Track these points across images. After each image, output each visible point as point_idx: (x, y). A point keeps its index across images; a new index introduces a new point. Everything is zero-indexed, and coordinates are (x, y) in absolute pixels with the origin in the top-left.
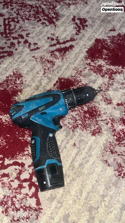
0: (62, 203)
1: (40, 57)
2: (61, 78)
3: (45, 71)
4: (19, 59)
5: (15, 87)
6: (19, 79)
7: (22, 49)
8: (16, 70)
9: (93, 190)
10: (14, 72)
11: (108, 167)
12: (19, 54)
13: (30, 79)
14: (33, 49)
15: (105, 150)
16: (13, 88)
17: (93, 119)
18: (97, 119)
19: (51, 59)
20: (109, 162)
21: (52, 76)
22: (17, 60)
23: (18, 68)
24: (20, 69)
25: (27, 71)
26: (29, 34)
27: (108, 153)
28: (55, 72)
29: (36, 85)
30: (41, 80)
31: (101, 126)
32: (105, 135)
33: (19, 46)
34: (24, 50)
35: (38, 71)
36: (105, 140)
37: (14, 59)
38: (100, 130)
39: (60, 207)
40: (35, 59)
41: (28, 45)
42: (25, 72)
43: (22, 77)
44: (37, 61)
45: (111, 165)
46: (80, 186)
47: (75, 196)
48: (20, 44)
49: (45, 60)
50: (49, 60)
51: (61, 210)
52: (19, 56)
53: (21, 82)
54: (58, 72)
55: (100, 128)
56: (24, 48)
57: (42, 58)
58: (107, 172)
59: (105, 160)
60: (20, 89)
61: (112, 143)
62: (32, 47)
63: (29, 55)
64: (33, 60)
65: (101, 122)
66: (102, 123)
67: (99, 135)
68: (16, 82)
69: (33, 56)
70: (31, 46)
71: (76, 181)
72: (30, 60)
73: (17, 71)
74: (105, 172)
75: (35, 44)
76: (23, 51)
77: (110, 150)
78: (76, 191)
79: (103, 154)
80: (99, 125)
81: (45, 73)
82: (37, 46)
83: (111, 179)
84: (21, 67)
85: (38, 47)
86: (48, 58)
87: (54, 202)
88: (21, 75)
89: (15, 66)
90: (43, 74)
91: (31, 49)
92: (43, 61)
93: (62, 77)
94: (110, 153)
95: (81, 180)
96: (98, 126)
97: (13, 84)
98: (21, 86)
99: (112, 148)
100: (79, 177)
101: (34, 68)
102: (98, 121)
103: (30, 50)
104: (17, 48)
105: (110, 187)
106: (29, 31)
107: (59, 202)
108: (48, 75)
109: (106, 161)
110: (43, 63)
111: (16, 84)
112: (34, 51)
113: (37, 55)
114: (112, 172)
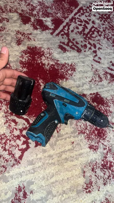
0: (35, 171)
1: (96, 69)
2: (98, 93)
3: (92, 80)
4: (82, 58)
5: (65, 74)
6: (71, 71)
7: (89, 55)
8: (75, 63)
9: (61, 182)
10: (72, 64)
11: (83, 177)
12: (85, 55)
13: (79, 77)
14: (96, 60)
15: (90, 164)
16: (63, 73)
17: (98, 138)
18: (101, 140)
19: (102, 76)
20: (86, 174)
21: (94, 87)
22: (80, 58)
23: (77, 64)
24: (77, 65)
25: (81, 71)
26: (101, 49)
27: (90, 168)
28: (98, 87)
29: (79, 84)
30: (85, 83)
31: (99, 147)
32: (97, 155)
33: (88, 51)
34: (90, 56)
35: (87, 77)
36: (95, 158)
37: (79, 56)
38: (97, 148)
39: (32, 173)
40: (92, 68)
41: (94, 55)
42: (79, 70)
43: (75, 71)
44: (92, 69)
45: (86, 177)
46: (55, 172)
47: (47, 175)
48: (90, 50)
49: (97, 73)
50: (100, 76)
51: (31, 175)
52: (84, 57)
53: (72, 74)
54: (100, 89)
55: (98, 147)
56: (90, 54)
57: (97, 70)
58: (79, 179)
59: (84, 170)
60: (67, 77)
61: (98, 164)
62: (96, 59)
63: (90, 62)
64: (90, 67)
65: (101, 144)
66: (102, 146)
67: (93, 151)
68: (68, 71)
69: (92, 64)
70: (96, 57)
71: (55, 166)
72: (88, 65)
73: (75, 65)
74: (78, 178)
75: (100, 58)
76: (88, 56)
77: (92, 167)
78: (50, 172)
79: (86, 166)
80: (99, 145)
81: (91, 82)
82: (100, 60)
83: (78, 186)
84: (79, 64)
85: (101, 62)
86: (100, 74)
87: (31, 166)
88: (75, 70)
89: (76, 61)
90: (89, 81)
91: (95, 59)
92: (96, 73)
93: (100, 94)
94: (91, 169)
95: (59, 169)
96: (97, 145)
97: (66, 71)
98: (69, 77)
99: (95, 167)
100: (59, 166)
101: (87, 72)
102: (100, 142)
103: (93, 59)
104: (86, 51)
105: (73, 190)
106: (102, 47)
107: (33, 169)
108: (92, 85)
109: (84, 172)
110: (95, 74)
111: (68, 72)
112: (95, 62)
113: (95, 66)
114: (83, 182)
